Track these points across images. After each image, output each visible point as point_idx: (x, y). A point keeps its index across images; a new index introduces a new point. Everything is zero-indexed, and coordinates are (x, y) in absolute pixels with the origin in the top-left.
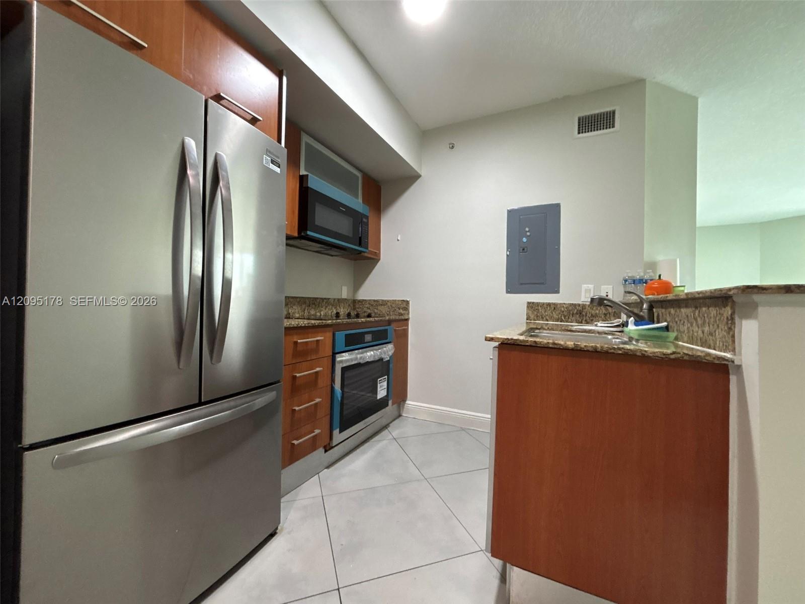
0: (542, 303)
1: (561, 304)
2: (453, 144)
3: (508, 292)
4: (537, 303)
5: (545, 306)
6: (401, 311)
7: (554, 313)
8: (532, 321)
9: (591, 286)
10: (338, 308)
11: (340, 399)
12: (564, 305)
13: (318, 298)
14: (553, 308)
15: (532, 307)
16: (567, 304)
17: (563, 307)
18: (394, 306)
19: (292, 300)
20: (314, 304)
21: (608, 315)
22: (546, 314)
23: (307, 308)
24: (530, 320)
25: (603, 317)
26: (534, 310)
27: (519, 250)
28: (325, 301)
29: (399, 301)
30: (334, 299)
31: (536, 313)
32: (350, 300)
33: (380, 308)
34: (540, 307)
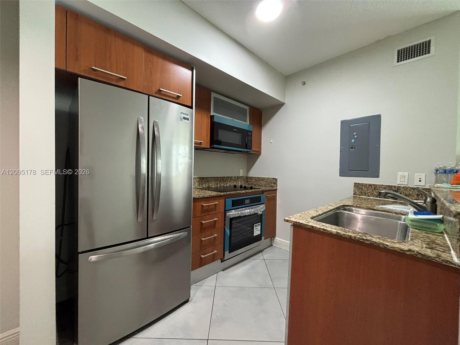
0: (365, 184)
1: (380, 185)
2: (305, 82)
3: (340, 175)
4: (362, 184)
5: (367, 186)
6: (272, 184)
7: (374, 191)
8: (357, 196)
9: (406, 174)
10: (237, 181)
11: (229, 235)
12: (382, 186)
13: (225, 177)
14: (373, 188)
15: (358, 186)
16: (384, 185)
17: (382, 187)
18: (268, 181)
19: (210, 179)
20: (223, 180)
21: (420, 196)
22: (368, 191)
23: (219, 183)
24: (356, 195)
25: (415, 196)
26: (359, 188)
27: (349, 147)
28: (229, 178)
29: (271, 178)
30: (235, 177)
31: (360, 191)
32: (244, 177)
33: (261, 182)
34: (363, 187)
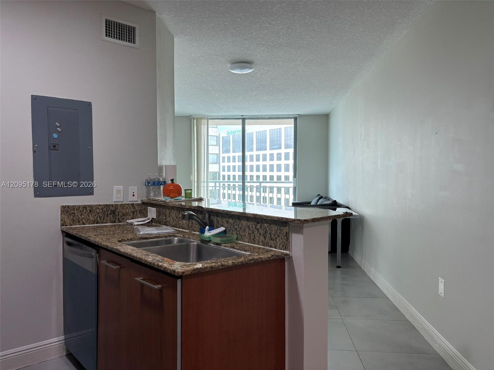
0: (77, 206)
1: (96, 205)
3: (36, 196)
4: (73, 206)
5: (81, 209)
7: (90, 215)
8: (68, 227)
12: (99, 207)
14: (89, 211)
15: (68, 211)
16: (102, 205)
17: (99, 208)
21: (135, 213)
22: (83, 217)
24: (66, 226)
25: (131, 215)
26: (70, 214)
27: (49, 146)
31: (72, 218)
34: (76, 211)
